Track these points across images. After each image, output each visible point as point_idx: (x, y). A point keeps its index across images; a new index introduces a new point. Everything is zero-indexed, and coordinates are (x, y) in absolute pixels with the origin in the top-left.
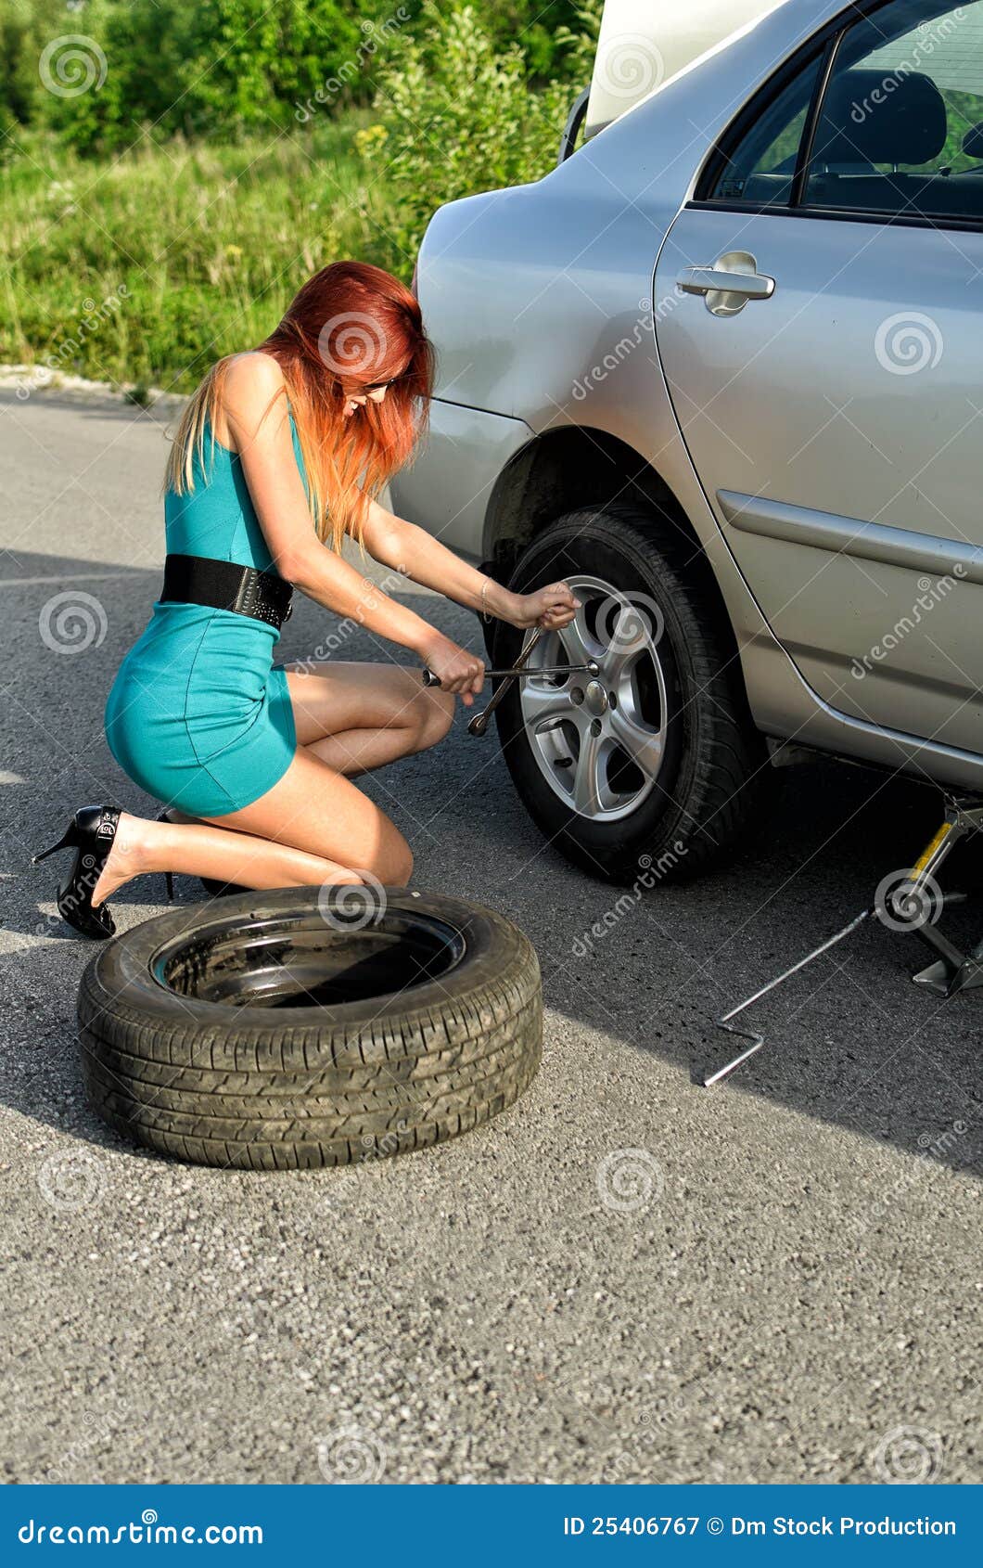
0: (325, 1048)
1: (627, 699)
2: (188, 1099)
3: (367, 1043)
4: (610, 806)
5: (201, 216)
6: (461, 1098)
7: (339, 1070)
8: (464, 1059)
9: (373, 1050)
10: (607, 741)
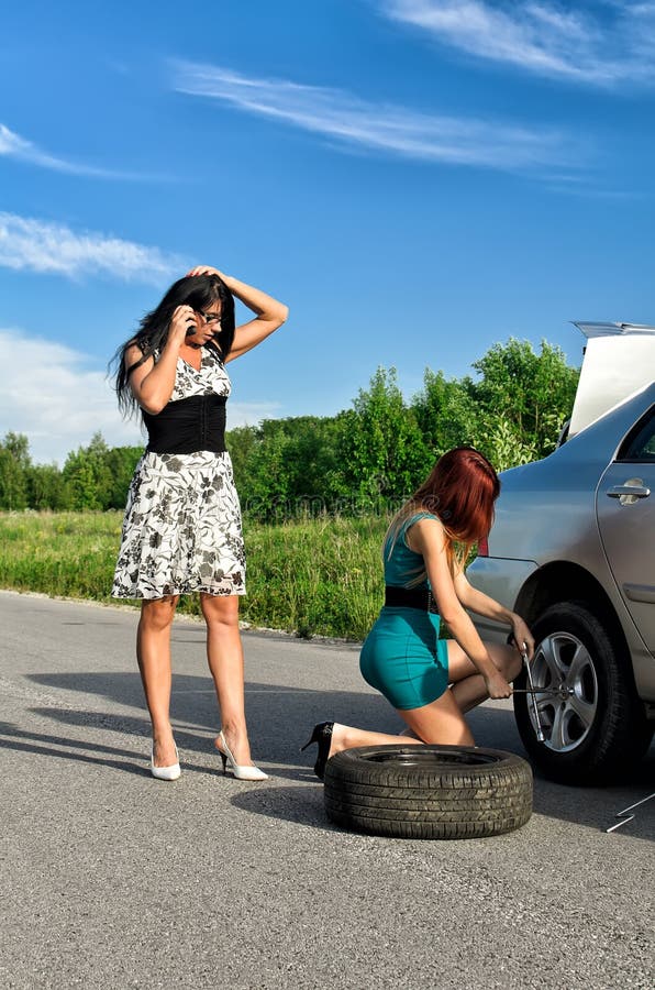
0: (437, 780)
1: (578, 688)
2: (375, 800)
3: (456, 780)
4: (567, 744)
5: (338, 554)
6: (495, 813)
7: (443, 788)
8: (498, 795)
9: (458, 783)
10: (570, 711)
